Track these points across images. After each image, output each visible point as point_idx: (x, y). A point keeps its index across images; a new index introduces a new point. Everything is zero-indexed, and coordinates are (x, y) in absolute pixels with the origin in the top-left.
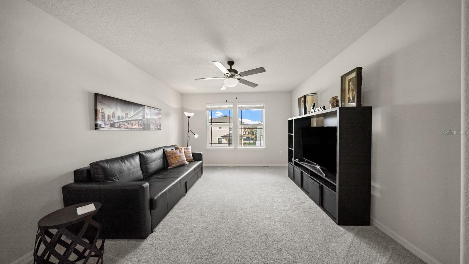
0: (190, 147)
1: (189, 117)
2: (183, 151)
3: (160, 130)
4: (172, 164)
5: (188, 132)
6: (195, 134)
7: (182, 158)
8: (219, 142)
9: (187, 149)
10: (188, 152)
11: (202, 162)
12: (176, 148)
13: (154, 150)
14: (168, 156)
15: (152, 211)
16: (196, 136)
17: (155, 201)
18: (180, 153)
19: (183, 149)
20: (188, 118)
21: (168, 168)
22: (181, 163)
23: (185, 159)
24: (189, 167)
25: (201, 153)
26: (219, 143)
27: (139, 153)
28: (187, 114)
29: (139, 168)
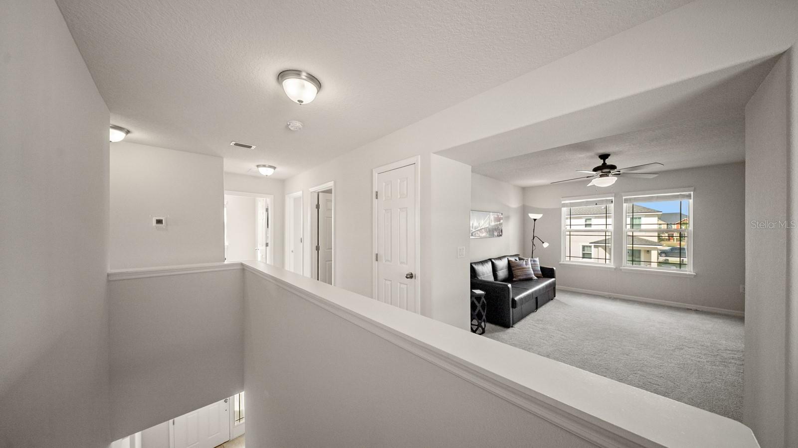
0: (537, 259)
1: (535, 220)
2: (530, 263)
3: (501, 237)
4: (518, 276)
5: (534, 238)
6: (543, 243)
7: (529, 270)
8: (584, 254)
9: (534, 261)
10: (535, 264)
11: (555, 280)
12: (520, 259)
13: (500, 258)
14: (513, 267)
15: (514, 309)
16: (546, 245)
17: (515, 301)
18: (526, 264)
19: (529, 260)
20: (533, 221)
21: (514, 279)
22: (528, 277)
23: (532, 272)
24: (537, 283)
25: (553, 269)
26: (583, 258)
27: (490, 260)
28: (532, 216)
29: (492, 274)
